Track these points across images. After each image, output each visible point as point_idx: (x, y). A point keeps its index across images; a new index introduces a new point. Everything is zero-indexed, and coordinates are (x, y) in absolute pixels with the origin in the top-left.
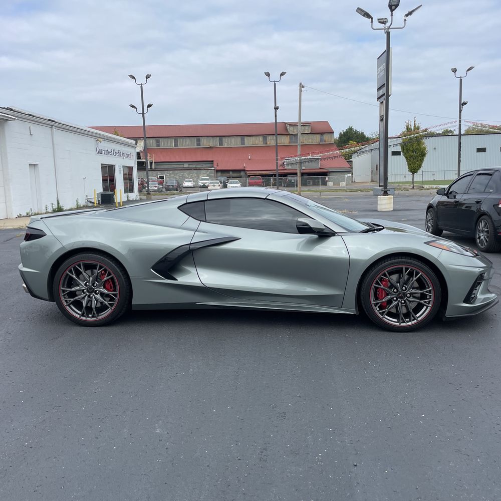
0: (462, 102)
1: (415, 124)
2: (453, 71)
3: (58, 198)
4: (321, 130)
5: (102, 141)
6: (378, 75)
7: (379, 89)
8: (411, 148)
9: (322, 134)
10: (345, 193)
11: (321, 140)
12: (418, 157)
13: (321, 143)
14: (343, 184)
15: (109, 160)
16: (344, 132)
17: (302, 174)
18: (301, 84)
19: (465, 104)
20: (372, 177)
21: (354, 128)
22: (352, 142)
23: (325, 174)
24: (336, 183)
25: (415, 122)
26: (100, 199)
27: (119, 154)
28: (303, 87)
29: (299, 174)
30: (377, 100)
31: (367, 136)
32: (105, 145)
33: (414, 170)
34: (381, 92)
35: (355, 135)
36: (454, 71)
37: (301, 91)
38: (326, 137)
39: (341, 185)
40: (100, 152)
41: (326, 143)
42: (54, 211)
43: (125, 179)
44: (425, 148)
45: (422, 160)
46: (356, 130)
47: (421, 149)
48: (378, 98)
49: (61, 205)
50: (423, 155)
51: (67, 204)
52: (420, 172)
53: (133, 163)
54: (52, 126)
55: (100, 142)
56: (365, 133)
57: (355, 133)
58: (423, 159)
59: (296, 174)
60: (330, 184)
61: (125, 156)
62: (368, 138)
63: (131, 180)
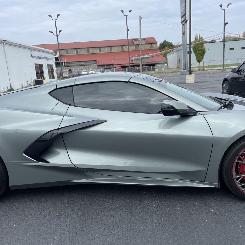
0: (225, 23)
1: (200, 37)
3: (10, 83)
4: (151, 42)
5: (34, 51)
6: (181, 9)
7: (182, 17)
8: (198, 49)
9: (151, 44)
10: (165, 74)
11: (151, 47)
12: (201, 54)
13: (151, 49)
14: (163, 69)
15: (39, 62)
16: (162, 43)
17: (143, 65)
18: (140, 16)
19: (227, 24)
20: (177, 65)
21: (167, 41)
22: (166, 48)
23: (154, 65)
24: (160, 69)
25: (200, 35)
26: (35, 83)
27: (44, 58)
28: (141, 18)
29: (141, 65)
31: (173, 45)
32: (36, 53)
33: (199, 61)
34: (183, 19)
35: (168, 44)
36: (221, 6)
37: (140, 20)
38: (154, 45)
39: (162, 70)
40: (34, 57)
41: (153, 49)
42: (9, 91)
43: (49, 72)
44: (205, 49)
45: (203, 55)
46: (168, 42)
47: (203, 50)
48: (182, 22)
49: (12, 87)
50: (204, 52)
51: (16, 86)
52: (202, 61)
53: (53, 63)
54: (4, 43)
55: (33, 52)
56: (172, 43)
57: (168, 43)
58: (204, 55)
59: (139, 65)
60: (157, 70)
61: (48, 59)
62: (174, 45)
63: (53, 72)
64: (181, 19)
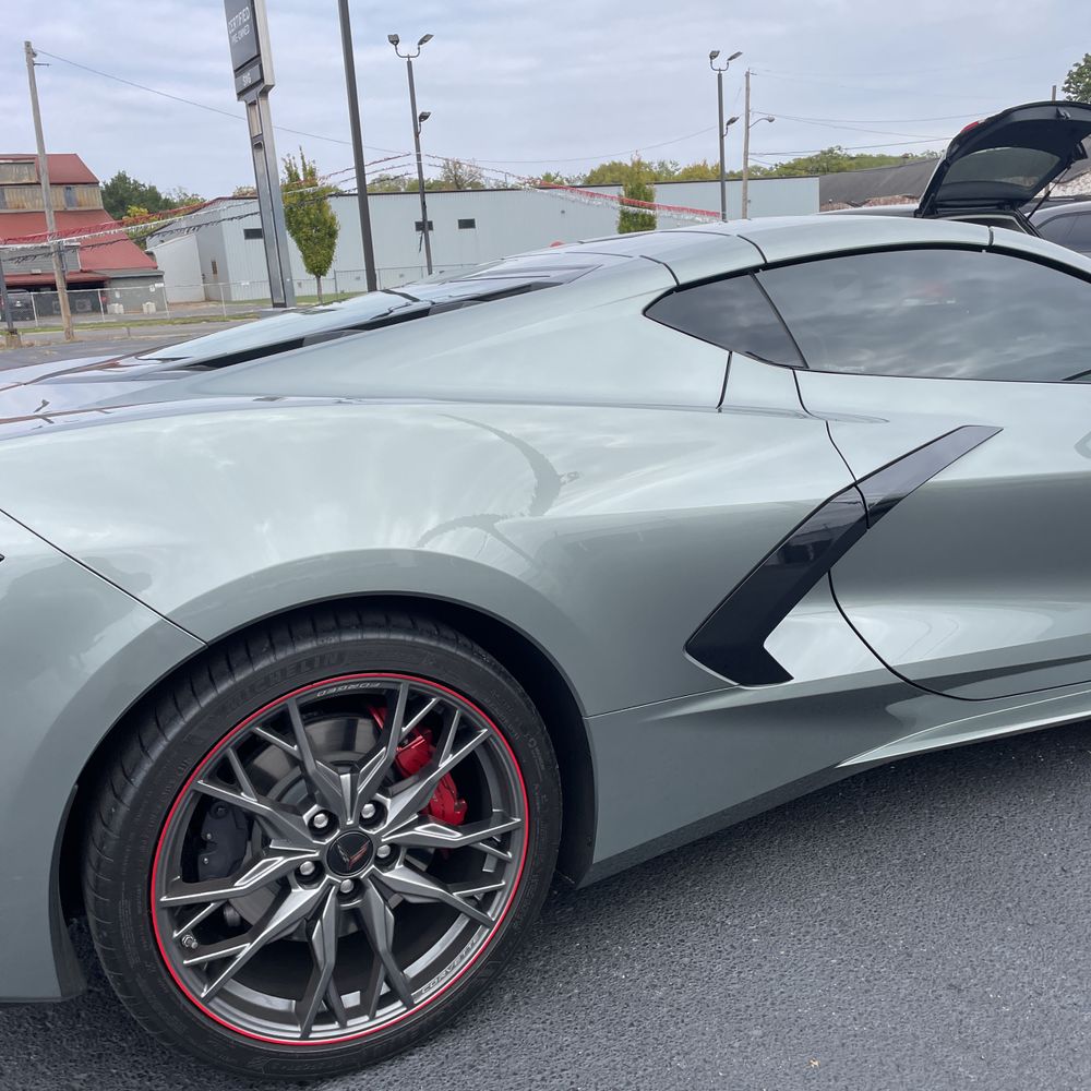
0: (418, 115)
1: (304, 164)
2: (392, 42)
4: (69, 175)
7: (239, 71)
8: (306, 220)
9: (68, 185)
10: (169, 327)
11: (69, 201)
12: (323, 239)
13: (69, 209)
14: (150, 307)
16: (106, 186)
17: (71, 285)
18: (28, 44)
19: (424, 117)
20: (205, 288)
21: (132, 176)
22: (135, 208)
23: (99, 284)
24: (133, 305)
25: (302, 158)
28: (35, 55)
29: (60, 284)
30: (236, 97)
31: (163, 197)
33: (318, 269)
34: (247, 79)
35: (136, 194)
36: (395, 41)
37: (31, 65)
38: (80, 193)
39: (145, 310)
41: (82, 208)
44: (333, 218)
45: (331, 246)
46: (135, 182)
47: (326, 221)
48: (241, 94)
50: (332, 234)
52: (330, 273)
56: (159, 190)
57: (136, 189)
58: (334, 244)
59: (53, 286)
60: (117, 308)
62: (167, 200)
64: (236, 77)
